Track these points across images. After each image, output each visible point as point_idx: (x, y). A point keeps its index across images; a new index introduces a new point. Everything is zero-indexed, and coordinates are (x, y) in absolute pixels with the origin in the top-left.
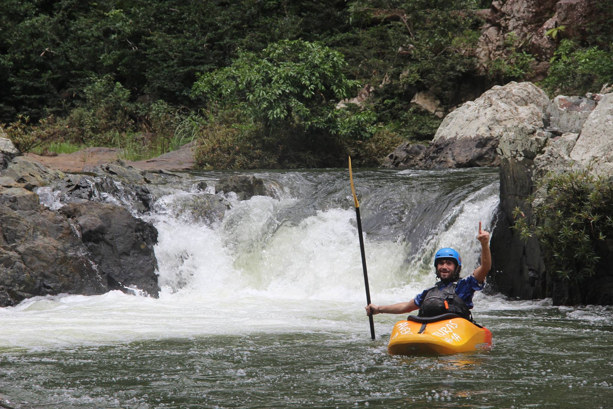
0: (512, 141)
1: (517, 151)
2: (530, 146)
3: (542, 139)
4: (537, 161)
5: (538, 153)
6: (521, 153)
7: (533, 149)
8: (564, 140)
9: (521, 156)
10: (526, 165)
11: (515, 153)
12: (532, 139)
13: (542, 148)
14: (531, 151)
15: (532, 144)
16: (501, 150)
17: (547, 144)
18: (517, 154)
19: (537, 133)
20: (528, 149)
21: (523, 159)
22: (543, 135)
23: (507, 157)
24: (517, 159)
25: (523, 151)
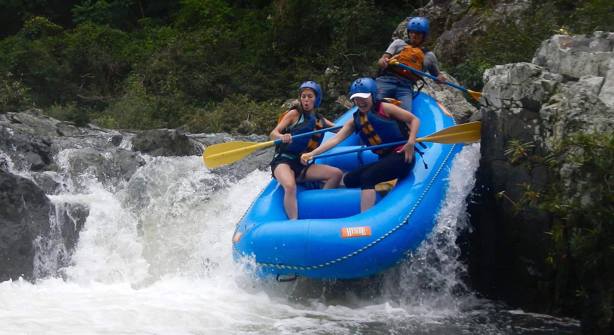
0: (505, 86)
1: (512, 100)
2: (534, 92)
3: (552, 83)
4: (545, 113)
5: (544, 102)
6: (518, 102)
7: (537, 97)
8: (584, 84)
9: (517, 106)
10: (525, 119)
11: (508, 103)
12: (536, 82)
13: (551, 95)
14: (534, 99)
15: (536, 89)
16: (486, 100)
17: (557, 90)
18: (512, 103)
19: (542, 76)
20: (529, 98)
21: (521, 111)
22: (552, 77)
23: (494, 109)
24: (512, 111)
25: (521, 100)
